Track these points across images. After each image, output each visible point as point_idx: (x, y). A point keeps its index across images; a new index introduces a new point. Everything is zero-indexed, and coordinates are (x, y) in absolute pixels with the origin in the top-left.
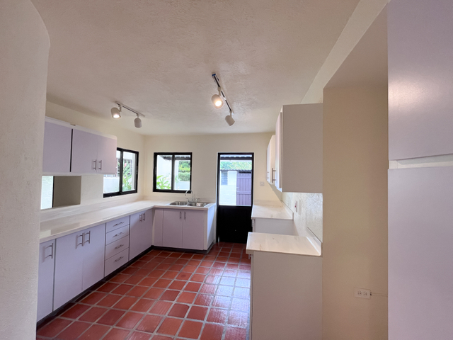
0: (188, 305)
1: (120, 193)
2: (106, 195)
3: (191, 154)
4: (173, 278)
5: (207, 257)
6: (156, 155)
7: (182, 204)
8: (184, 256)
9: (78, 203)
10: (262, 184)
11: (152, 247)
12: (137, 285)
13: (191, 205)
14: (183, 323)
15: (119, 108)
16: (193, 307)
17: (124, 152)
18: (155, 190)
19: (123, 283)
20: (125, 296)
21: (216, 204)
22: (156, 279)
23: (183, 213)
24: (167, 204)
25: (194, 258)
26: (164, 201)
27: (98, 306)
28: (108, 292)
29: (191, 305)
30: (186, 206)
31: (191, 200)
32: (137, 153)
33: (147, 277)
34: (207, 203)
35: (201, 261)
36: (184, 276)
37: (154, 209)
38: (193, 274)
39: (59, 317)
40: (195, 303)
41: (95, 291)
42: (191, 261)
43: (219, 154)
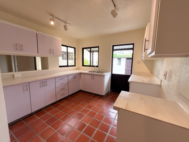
0: (86, 124)
1: (67, 66)
2: (60, 67)
3: (98, 47)
4: (84, 107)
5: (104, 99)
6: (83, 49)
7: (94, 72)
8: (93, 97)
9: (48, 69)
10: (139, 62)
11: (80, 90)
12: (68, 107)
13: (97, 73)
14: (80, 135)
15: (53, 18)
16: (88, 126)
17: (68, 48)
18: (83, 65)
19: (63, 105)
20: (61, 111)
21: (110, 73)
22: (77, 106)
23: (93, 76)
24: (87, 72)
25: (97, 98)
26: (86, 70)
27: (50, 114)
28: (56, 108)
29: (87, 125)
30: (95, 73)
31: (98, 71)
32: (75, 48)
33: (73, 104)
34: (105, 72)
35: (100, 100)
36: (89, 107)
37: (80, 74)
38: (94, 107)
39: (35, 115)
40: (90, 124)
41: (52, 106)
42: (96, 99)
43: (113, 46)
